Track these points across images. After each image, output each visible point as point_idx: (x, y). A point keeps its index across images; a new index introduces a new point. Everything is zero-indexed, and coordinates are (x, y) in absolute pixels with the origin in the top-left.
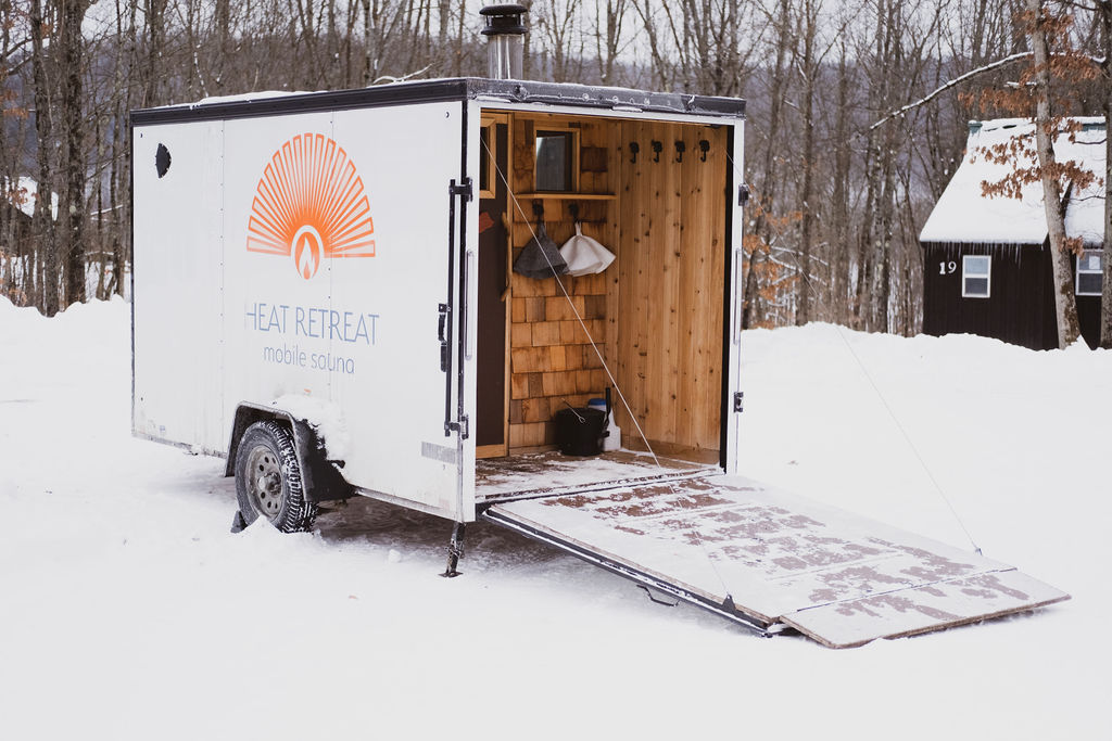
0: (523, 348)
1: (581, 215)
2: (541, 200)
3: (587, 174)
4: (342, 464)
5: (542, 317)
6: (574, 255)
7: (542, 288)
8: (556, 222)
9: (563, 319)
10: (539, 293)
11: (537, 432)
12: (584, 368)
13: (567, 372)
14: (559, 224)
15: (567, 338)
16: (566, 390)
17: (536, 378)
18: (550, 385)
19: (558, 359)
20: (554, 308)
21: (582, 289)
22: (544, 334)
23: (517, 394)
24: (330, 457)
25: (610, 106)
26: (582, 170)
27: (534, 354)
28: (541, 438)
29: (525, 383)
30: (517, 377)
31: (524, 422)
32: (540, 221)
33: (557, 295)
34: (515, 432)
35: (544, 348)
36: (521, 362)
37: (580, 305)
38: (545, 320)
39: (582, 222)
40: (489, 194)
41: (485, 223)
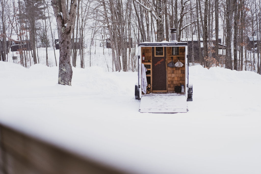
0: (170, 77)
2: (173, 57)
6: (177, 64)
10: (172, 69)
11: (173, 89)
12: (181, 80)
13: (178, 81)
14: (176, 60)
15: (177, 76)
16: (177, 83)
17: (172, 81)
18: (175, 83)
19: (176, 79)
20: (175, 72)
21: (180, 69)
22: (173, 75)
23: (169, 83)
26: (180, 52)
27: (172, 78)
28: (173, 90)
29: (170, 82)
30: (169, 81)
31: (170, 87)
32: (172, 60)
33: (175, 70)
34: (169, 89)
35: (173, 77)
36: (169, 79)
37: (180, 71)
38: (173, 73)
39: (179, 59)
40: (163, 56)
41: (162, 60)
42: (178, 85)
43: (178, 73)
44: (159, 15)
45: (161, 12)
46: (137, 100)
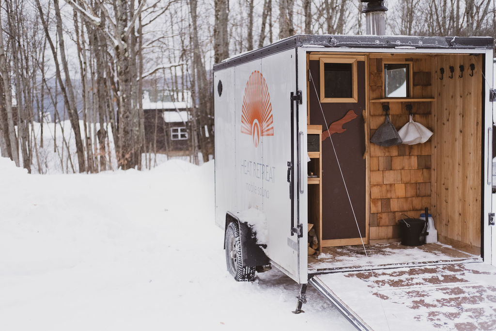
0: (378, 185)
1: (414, 110)
2: (388, 103)
3: (418, 87)
4: (265, 246)
5: (389, 167)
6: (406, 133)
7: (389, 152)
8: (397, 115)
9: (403, 169)
10: (387, 154)
11: (389, 231)
12: (417, 196)
13: (406, 198)
14: (399, 116)
15: (406, 179)
16: (406, 208)
17: (386, 202)
18: (395, 205)
19: (400, 191)
20: (398, 162)
21: (416, 152)
22: (390, 177)
23: (374, 210)
24: (259, 242)
25: (393, 47)
26: (414, 85)
27: (384, 188)
28: (390, 234)
29: (379, 204)
30: (374, 201)
31: (378, 226)
32: (387, 115)
33: (399, 155)
34: (373, 231)
35: (391, 185)
36: (376, 192)
37: (414, 161)
38: (391, 169)
39: (414, 114)
40: (354, 100)
41: (351, 116)
42: (406, 213)
43: (406, 168)
44: (123, 36)
45: (126, 29)
46: (248, 283)
